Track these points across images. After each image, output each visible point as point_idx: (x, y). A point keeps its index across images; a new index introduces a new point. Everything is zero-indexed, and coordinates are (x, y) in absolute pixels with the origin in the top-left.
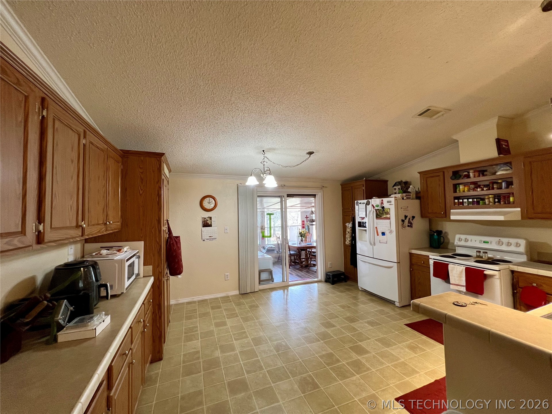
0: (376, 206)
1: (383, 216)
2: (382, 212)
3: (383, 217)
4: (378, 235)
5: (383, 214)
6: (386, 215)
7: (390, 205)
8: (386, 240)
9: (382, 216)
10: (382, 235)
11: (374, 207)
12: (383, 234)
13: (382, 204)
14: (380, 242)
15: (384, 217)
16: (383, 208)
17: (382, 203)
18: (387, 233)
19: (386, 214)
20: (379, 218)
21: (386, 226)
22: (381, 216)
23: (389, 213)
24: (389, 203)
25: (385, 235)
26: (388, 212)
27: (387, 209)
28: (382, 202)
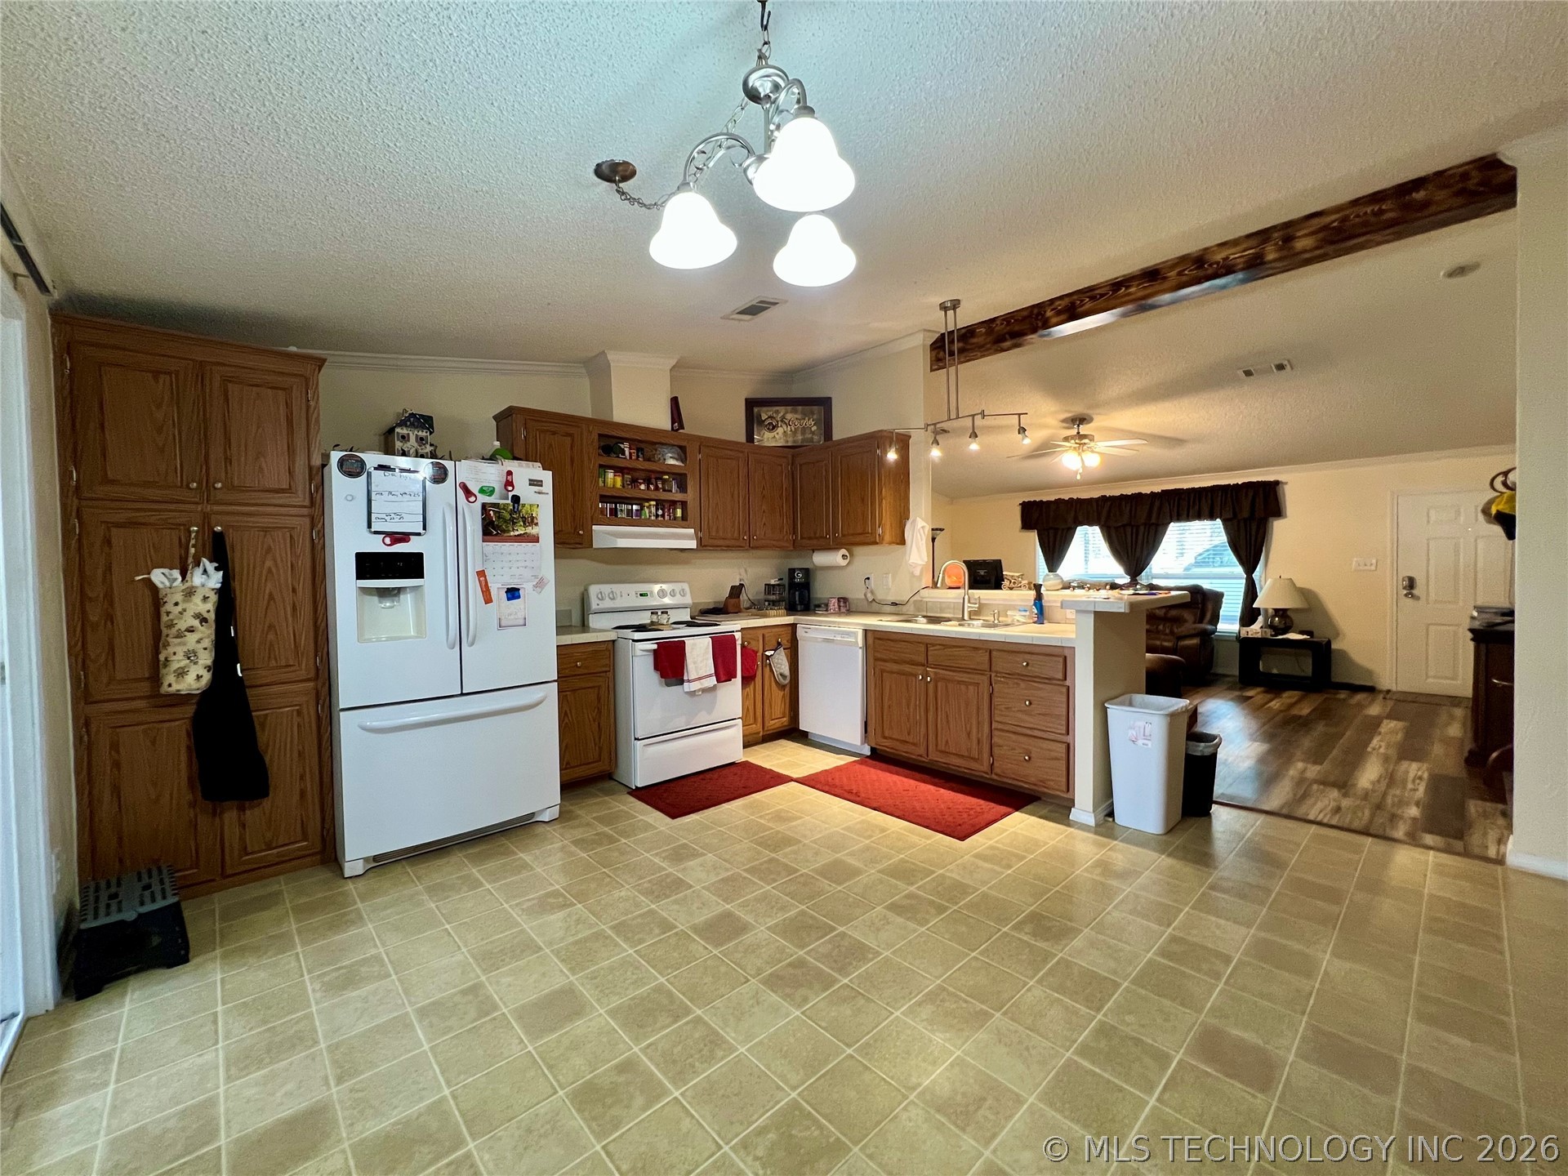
0: (482, 491)
1: (513, 530)
2: (508, 517)
3: (512, 533)
4: (488, 600)
5: (513, 522)
6: (525, 526)
7: (539, 493)
8: (521, 615)
9: (509, 531)
10: (509, 599)
11: (468, 493)
12: (513, 593)
13: (510, 488)
14: (503, 624)
15: (517, 533)
16: (516, 499)
17: (509, 483)
18: (527, 589)
19: (524, 524)
20: (497, 538)
21: (524, 564)
22: (504, 531)
23: (535, 521)
24: (537, 489)
25: (519, 597)
26: (533, 518)
27: (531, 506)
28: (507, 481)
